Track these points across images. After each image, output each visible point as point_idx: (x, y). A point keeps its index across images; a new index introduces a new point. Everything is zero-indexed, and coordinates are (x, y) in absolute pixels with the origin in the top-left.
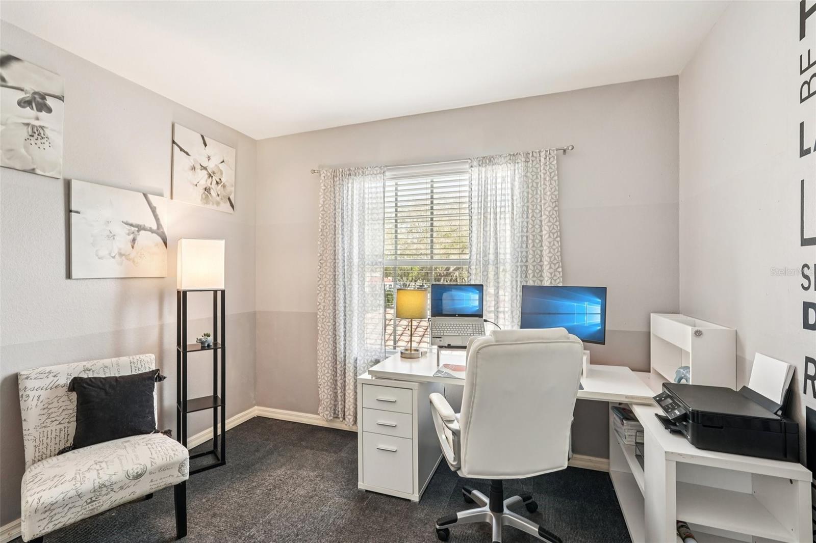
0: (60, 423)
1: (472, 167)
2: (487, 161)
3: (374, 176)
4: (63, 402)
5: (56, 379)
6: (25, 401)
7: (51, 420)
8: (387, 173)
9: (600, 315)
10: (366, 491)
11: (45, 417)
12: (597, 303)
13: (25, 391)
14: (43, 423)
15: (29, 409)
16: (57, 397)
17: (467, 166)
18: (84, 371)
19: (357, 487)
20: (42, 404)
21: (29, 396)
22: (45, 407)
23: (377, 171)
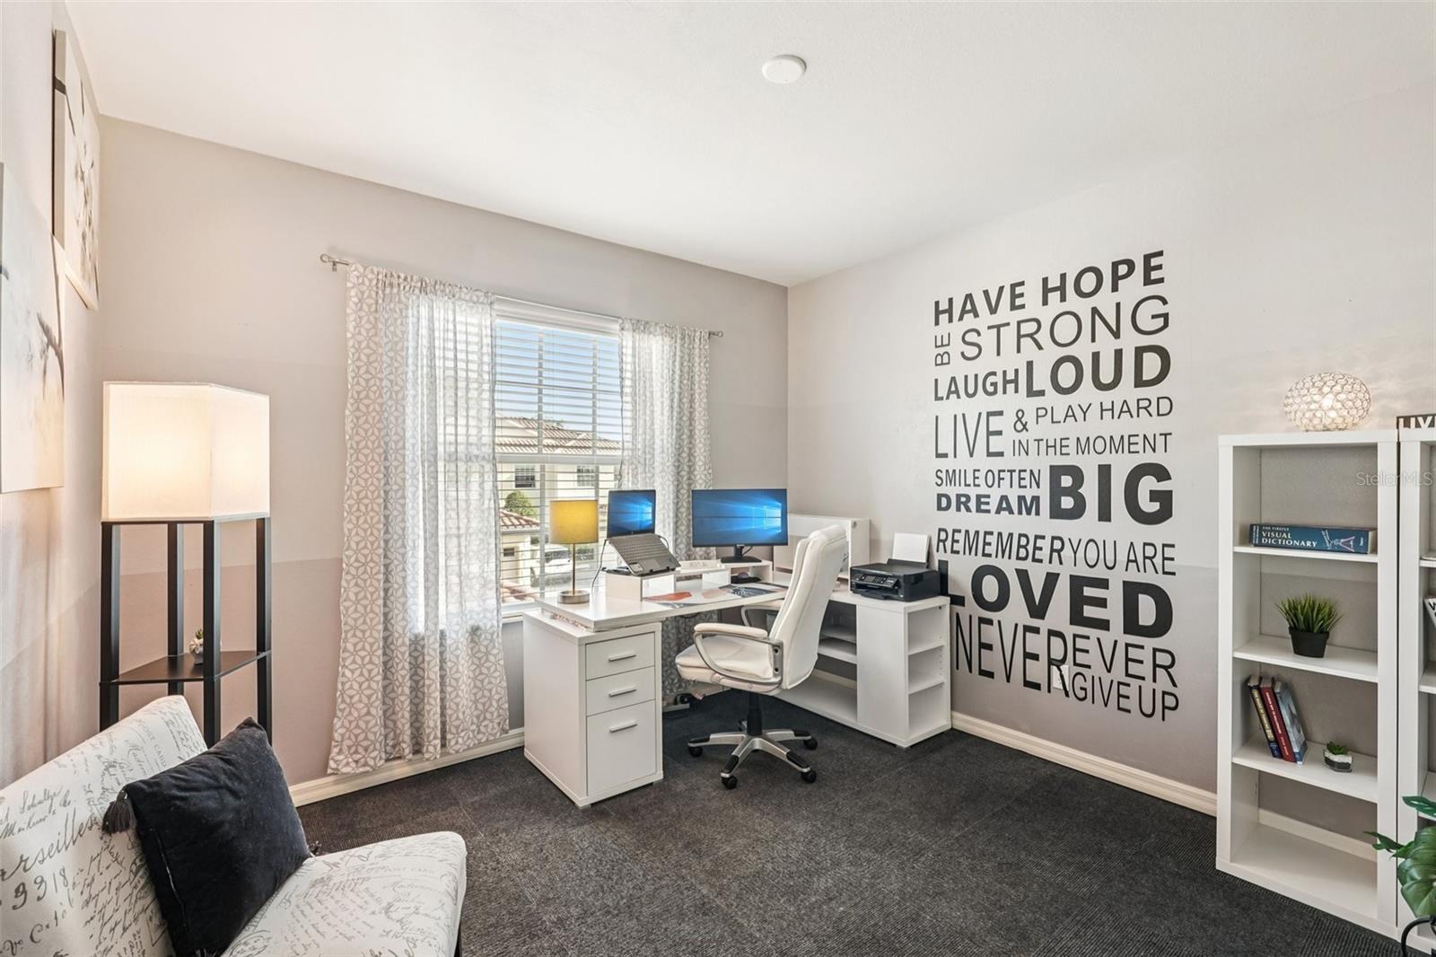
0: (125, 929)
1: (623, 329)
2: (641, 326)
3: (471, 304)
4: (107, 868)
5: (70, 809)
6: (39, 899)
7: (108, 927)
8: (496, 306)
9: (780, 519)
10: (592, 805)
11: (96, 923)
12: (778, 507)
13: (25, 870)
14: (100, 943)
15: (59, 916)
16: (93, 859)
17: (617, 327)
18: (107, 769)
19: (577, 808)
20: (79, 888)
21: (42, 881)
22: (86, 896)
23: (477, 297)
